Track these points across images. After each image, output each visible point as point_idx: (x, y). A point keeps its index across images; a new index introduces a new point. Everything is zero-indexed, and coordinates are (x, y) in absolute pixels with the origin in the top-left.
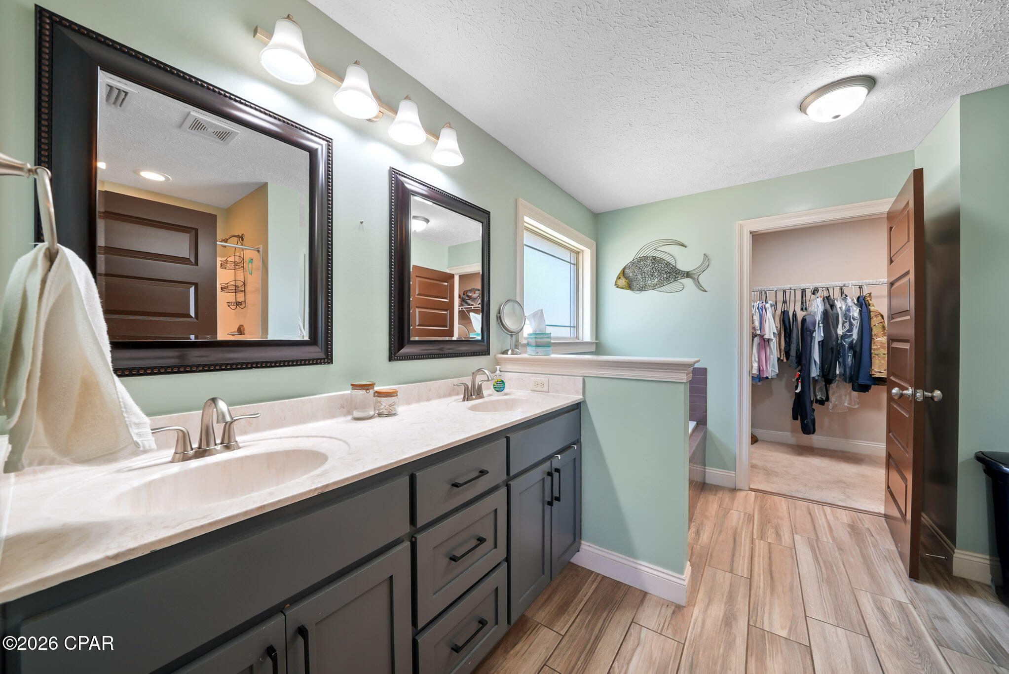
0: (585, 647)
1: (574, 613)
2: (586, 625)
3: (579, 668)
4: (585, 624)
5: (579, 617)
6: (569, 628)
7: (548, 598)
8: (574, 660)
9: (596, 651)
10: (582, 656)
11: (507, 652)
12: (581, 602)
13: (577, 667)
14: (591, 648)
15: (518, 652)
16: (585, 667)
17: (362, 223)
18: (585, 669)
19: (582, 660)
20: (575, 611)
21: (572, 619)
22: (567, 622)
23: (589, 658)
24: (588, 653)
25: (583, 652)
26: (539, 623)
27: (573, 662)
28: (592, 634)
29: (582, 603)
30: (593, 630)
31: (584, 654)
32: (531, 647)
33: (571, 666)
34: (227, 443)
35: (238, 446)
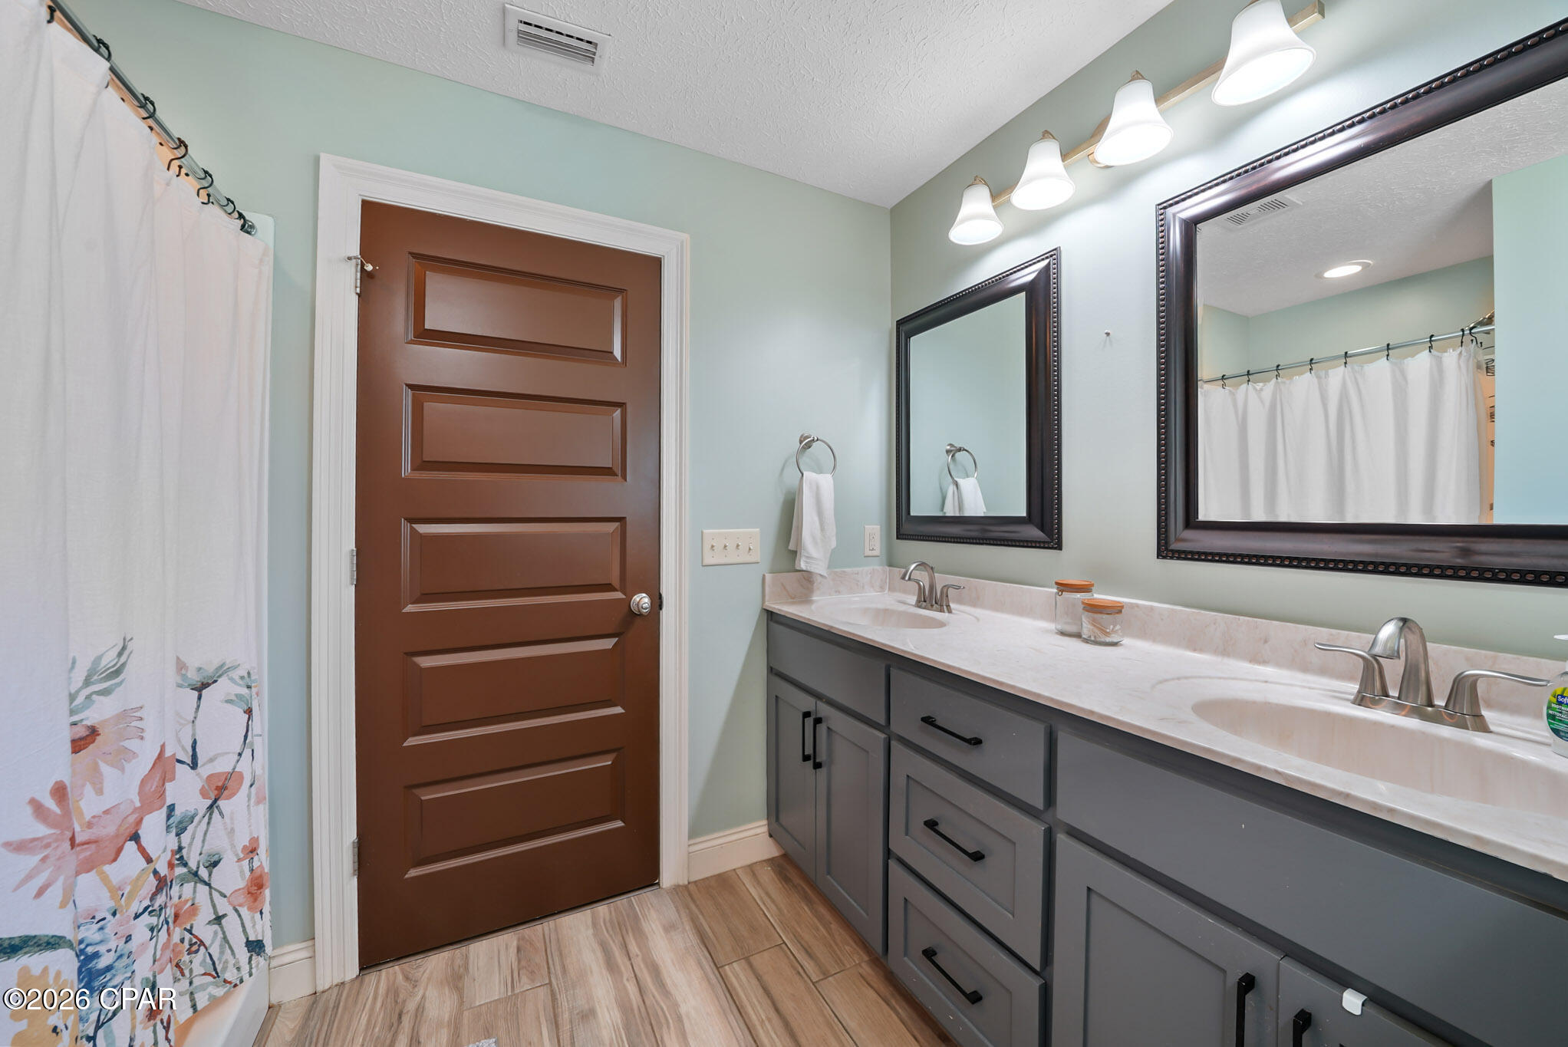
34: (941, 606)
35: (950, 611)
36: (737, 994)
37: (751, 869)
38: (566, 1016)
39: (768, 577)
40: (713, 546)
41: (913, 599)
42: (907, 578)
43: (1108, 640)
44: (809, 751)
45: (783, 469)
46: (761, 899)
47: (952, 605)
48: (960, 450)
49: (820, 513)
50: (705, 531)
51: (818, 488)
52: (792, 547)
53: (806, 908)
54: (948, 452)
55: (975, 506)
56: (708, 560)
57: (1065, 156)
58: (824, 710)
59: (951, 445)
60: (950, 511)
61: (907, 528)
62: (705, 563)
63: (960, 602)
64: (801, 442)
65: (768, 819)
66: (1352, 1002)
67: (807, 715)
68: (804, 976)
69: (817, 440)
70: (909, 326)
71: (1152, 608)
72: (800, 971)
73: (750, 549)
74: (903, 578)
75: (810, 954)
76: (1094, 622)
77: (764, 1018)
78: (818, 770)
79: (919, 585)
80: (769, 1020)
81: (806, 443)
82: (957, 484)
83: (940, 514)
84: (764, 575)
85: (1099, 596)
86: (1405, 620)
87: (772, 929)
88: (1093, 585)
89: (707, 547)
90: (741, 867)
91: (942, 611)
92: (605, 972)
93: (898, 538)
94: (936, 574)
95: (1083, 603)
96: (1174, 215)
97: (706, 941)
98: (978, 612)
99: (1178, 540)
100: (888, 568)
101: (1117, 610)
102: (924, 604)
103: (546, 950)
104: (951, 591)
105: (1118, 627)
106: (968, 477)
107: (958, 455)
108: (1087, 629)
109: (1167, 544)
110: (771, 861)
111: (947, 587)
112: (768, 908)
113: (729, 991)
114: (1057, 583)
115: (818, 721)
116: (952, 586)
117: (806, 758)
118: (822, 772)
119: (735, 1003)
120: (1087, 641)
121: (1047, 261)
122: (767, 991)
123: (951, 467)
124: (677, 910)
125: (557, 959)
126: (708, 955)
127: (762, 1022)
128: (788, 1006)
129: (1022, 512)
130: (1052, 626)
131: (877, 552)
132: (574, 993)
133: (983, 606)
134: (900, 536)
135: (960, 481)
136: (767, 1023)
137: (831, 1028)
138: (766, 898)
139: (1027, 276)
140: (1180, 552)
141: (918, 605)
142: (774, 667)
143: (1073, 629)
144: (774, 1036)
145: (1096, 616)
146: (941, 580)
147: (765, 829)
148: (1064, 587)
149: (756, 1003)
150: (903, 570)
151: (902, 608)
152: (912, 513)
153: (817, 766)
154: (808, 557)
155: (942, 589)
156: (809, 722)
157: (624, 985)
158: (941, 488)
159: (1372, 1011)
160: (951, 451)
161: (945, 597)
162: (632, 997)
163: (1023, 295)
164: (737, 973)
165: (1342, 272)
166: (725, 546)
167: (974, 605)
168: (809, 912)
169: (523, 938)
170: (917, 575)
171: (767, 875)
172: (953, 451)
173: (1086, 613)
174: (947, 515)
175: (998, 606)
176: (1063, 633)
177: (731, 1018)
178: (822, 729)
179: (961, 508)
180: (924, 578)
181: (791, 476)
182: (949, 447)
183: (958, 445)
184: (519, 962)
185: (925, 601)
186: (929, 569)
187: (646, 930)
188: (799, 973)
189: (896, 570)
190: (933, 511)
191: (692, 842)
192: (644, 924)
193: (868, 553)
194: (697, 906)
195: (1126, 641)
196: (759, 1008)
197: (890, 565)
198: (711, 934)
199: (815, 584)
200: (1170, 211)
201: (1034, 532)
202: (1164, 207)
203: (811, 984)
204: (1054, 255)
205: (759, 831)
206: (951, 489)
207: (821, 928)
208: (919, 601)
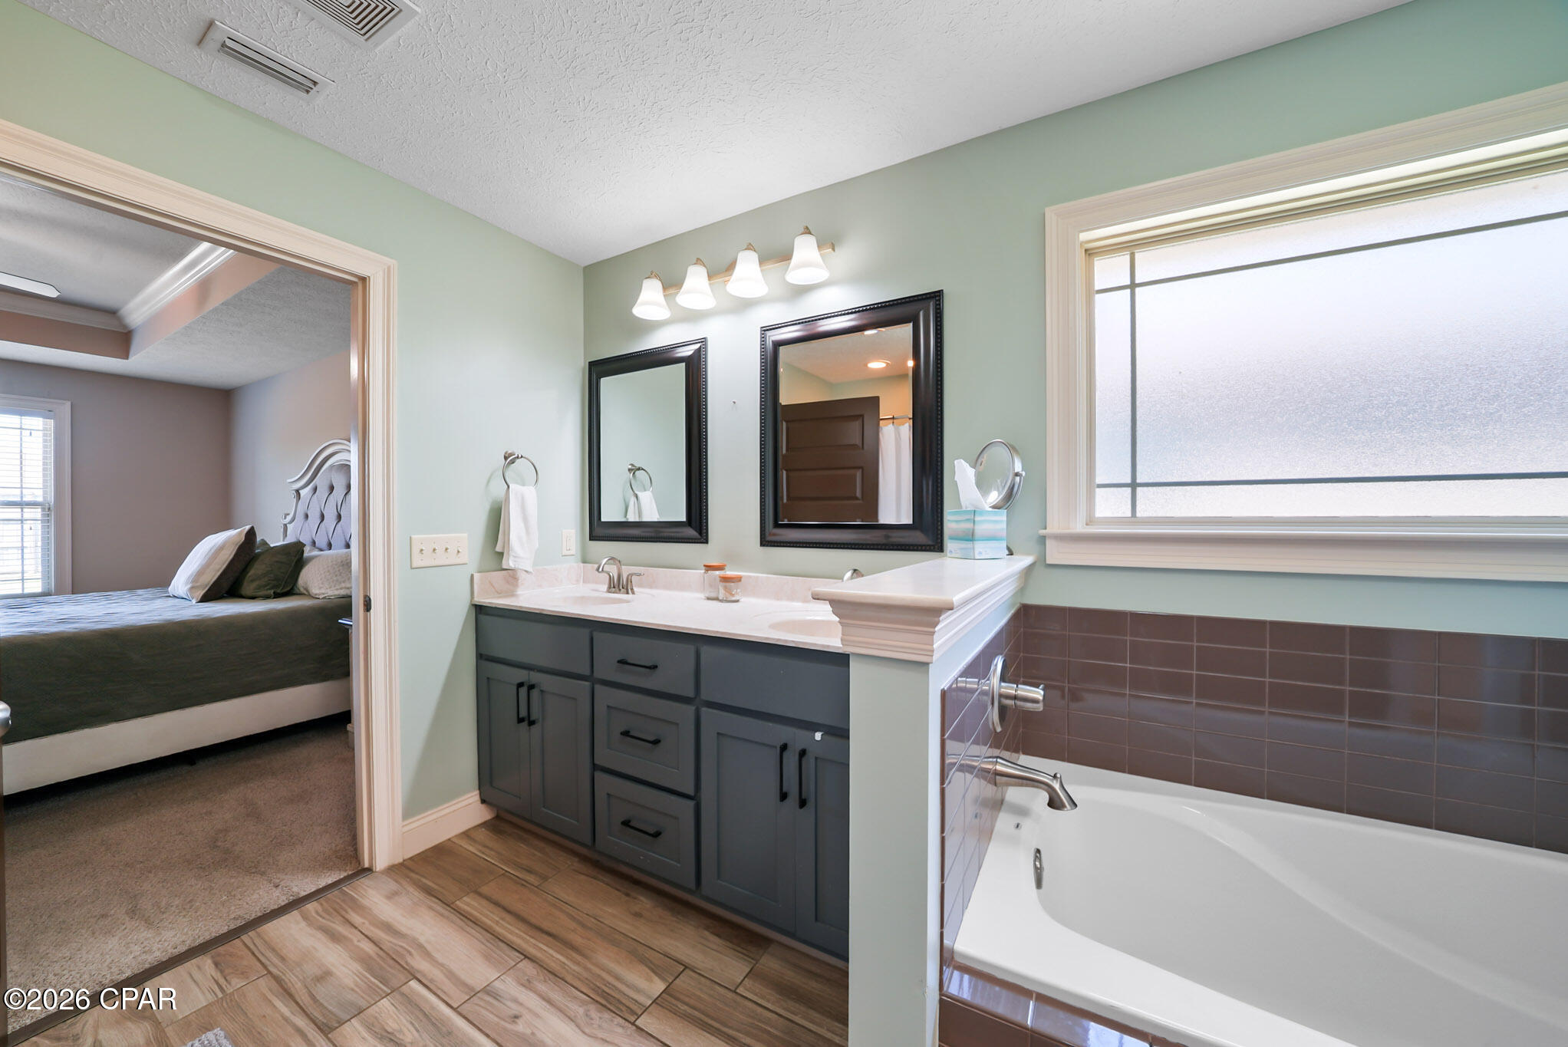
0: (712, 1018)
1: (784, 1009)
2: (758, 1025)
3: (677, 1006)
4: (760, 1024)
5: (776, 1016)
6: (750, 1000)
7: (811, 972)
8: (692, 1002)
9: (705, 1033)
10: (697, 1013)
11: (707, 928)
12: (812, 1022)
13: (679, 1005)
14: (713, 1027)
15: (706, 939)
16: (678, 1014)
17: (734, 402)
18: (675, 1014)
19: (690, 1010)
20: (788, 1011)
21: (769, 1006)
22: (763, 997)
23: (691, 1021)
24: (702, 1020)
25: (703, 1014)
26: (757, 961)
27: (687, 999)
28: (738, 1031)
29: (811, 1025)
30: (747, 1034)
31: (702, 1017)
32: (715, 953)
33: (682, 997)
34: (627, 589)
35: (633, 593)
36: (471, 915)
37: (466, 834)
38: (299, 985)
39: (477, 576)
40: (422, 550)
41: (605, 587)
42: (601, 570)
43: (734, 599)
44: (523, 713)
45: (488, 482)
46: (480, 851)
47: (635, 589)
48: (639, 469)
49: (525, 520)
50: (413, 536)
51: (523, 498)
52: (498, 549)
53: (522, 845)
54: (629, 470)
55: (651, 515)
56: (417, 563)
57: (710, 277)
58: (535, 677)
59: (632, 465)
60: (632, 517)
61: (599, 531)
62: (414, 565)
63: (641, 586)
64: (506, 458)
65: (479, 789)
66: (818, 736)
67: (520, 685)
68: (529, 886)
69: (522, 457)
70: (600, 369)
71: (757, 577)
72: (523, 884)
73: (458, 552)
74: (598, 570)
75: (530, 871)
76: (725, 588)
77: (497, 919)
78: (531, 727)
79: (610, 576)
80: (503, 919)
81: (510, 459)
82: (636, 496)
83: (623, 520)
84: (472, 576)
85: (729, 573)
86: (855, 570)
87: (496, 867)
88: (725, 565)
89: (416, 551)
90: (456, 836)
91: (628, 593)
92: (331, 945)
93: (590, 540)
94: (623, 567)
95: (720, 577)
96: (769, 336)
97: (433, 893)
98: (654, 592)
99: (770, 534)
100: (582, 565)
101: (738, 579)
102: (614, 589)
103: (253, 954)
104: (634, 578)
105: (738, 590)
106: (645, 490)
107: (637, 473)
108: (722, 595)
109: (764, 538)
110: (484, 825)
111: (632, 575)
112: (487, 855)
113: (464, 916)
114: (705, 566)
115: (531, 687)
116: (636, 574)
117: (520, 720)
118: (535, 729)
119: (471, 920)
120: (721, 601)
121: (699, 345)
122: (497, 904)
123: (633, 482)
124: (397, 882)
125: (270, 955)
126: (437, 901)
127: (497, 923)
128: (518, 907)
129: (683, 518)
130: (702, 596)
131: (573, 552)
132: (302, 969)
133: (657, 587)
134: (592, 538)
135: (639, 494)
136: (501, 921)
137: (554, 905)
138: (484, 849)
139: (687, 351)
140: (771, 542)
141: (609, 591)
142: (483, 653)
143: (713, 595)
144: (509, 926)
145: (728, 584)
146: (626, 571)
147: (477, 798)
148: (709, 568)
149: (489, 913)
150: (596, 566)
151: (596, 594)
152: (603, 520)
153: (531, 723)
154: (515, 557)
155: (628, 576)
156: (523, 691)
157: (358, 947)
158: (625, 500)
159: (826, 737)
160: (632, 470)
161: (629, 583)
162: (367, 950)
163: (683, 365)
164: (469, 903)
165: (877, 365)
166: (434, 550)
167: (651, 587)
168: (525, 847)
169: (219, 955)
170: (607, 568)
171: (483, 835)
172: (634, 470)
173: (721, 583)
174: (630, 520)
175: (668, 587)
176: (708, 599)
177: (469, 929)
178: (535, 693)
179: (640, 514)
180: (613, 570)
181: (497, 489)
182: (630, 467)
183: (638, 466)
184: (222, 972)
185: (614, 587)
186: (617, 562)
187: (368, 904)
188: (523, 885)
189: (589, 566)
190: (618, 517)
191: (406, 822)
192: (363, 901)
193: (565, 552)
194: (417, 873)
195: (743, 600)
196: (491, 915)
197: (584, 562)
198: (436, 887)
199: (520, 581)
200: (769, 333)
201: (691, 532)
202: (765, 330)
203: (536, 889)
204: (703, 341)
205: (470, 801)
206: (633, 500)
207: (536, 853)
208: (610, 587)
